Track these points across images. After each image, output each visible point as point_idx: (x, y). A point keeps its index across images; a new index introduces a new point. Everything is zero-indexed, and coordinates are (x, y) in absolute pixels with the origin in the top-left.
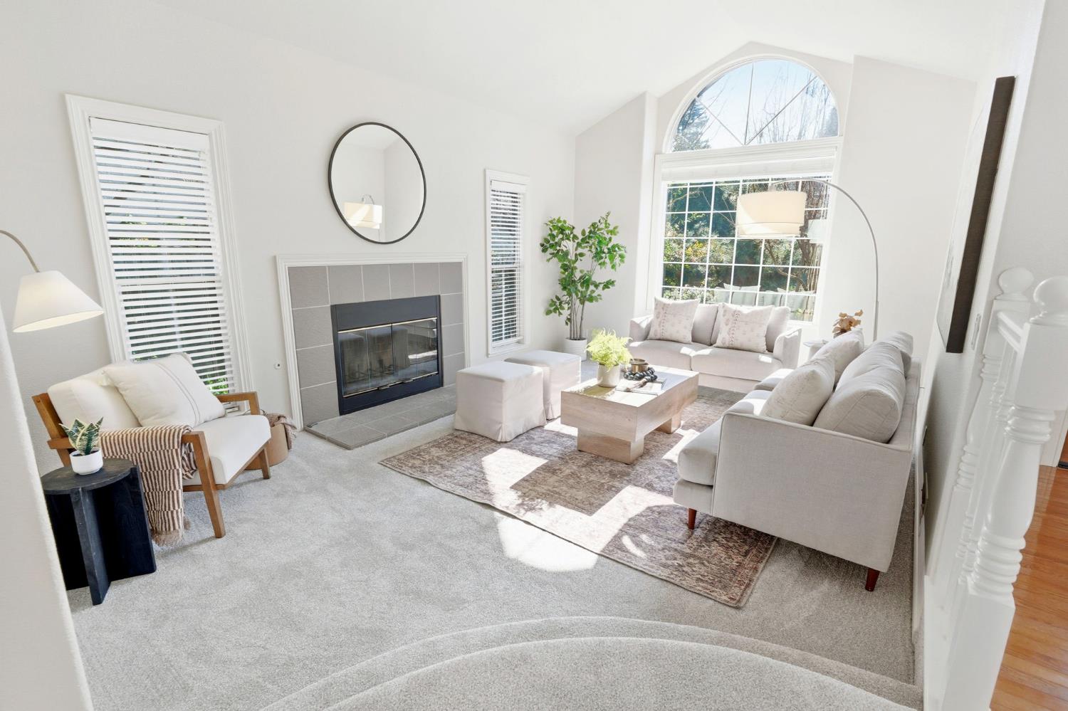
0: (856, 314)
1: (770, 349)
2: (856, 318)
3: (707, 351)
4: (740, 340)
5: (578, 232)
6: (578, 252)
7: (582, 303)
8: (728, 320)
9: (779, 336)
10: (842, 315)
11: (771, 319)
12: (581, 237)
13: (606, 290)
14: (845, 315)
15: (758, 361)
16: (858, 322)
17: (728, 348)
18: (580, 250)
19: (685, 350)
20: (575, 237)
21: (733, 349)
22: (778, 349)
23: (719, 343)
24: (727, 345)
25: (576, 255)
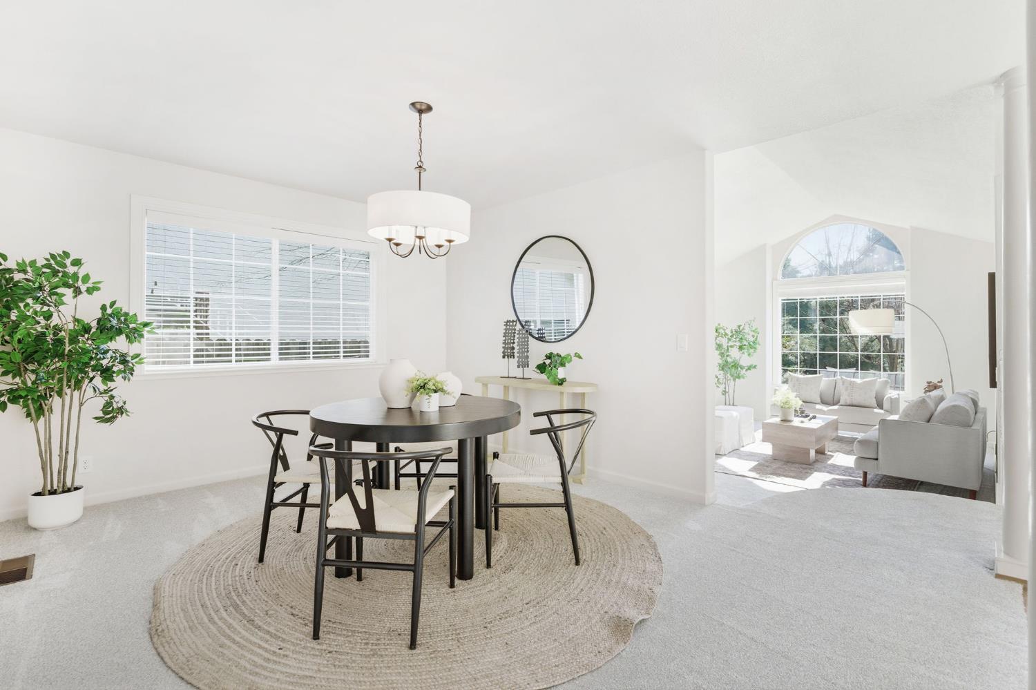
0: (938, 382)
1: (880, 406)
2: (939, 384)
3: (836, 407)
4: (858, 399)
5: (728, 332)
6: (729, 345)
7: (734, 380)
8: (847, 387)
9: (887, 396)
10: (928, 383)
11: (877, 386)
12: (730, 334)
13: (749, 371)
14: (931, 382)
15: (873, 412)
16: (940, 387)
17: (849, 406)
18: (731, 343)
19: (818, 407)
20: (726, 334)
21: (853, 406)
22: (886, 405)
23: (842, 402)
24: (848, 404)
25: (728, 346)
